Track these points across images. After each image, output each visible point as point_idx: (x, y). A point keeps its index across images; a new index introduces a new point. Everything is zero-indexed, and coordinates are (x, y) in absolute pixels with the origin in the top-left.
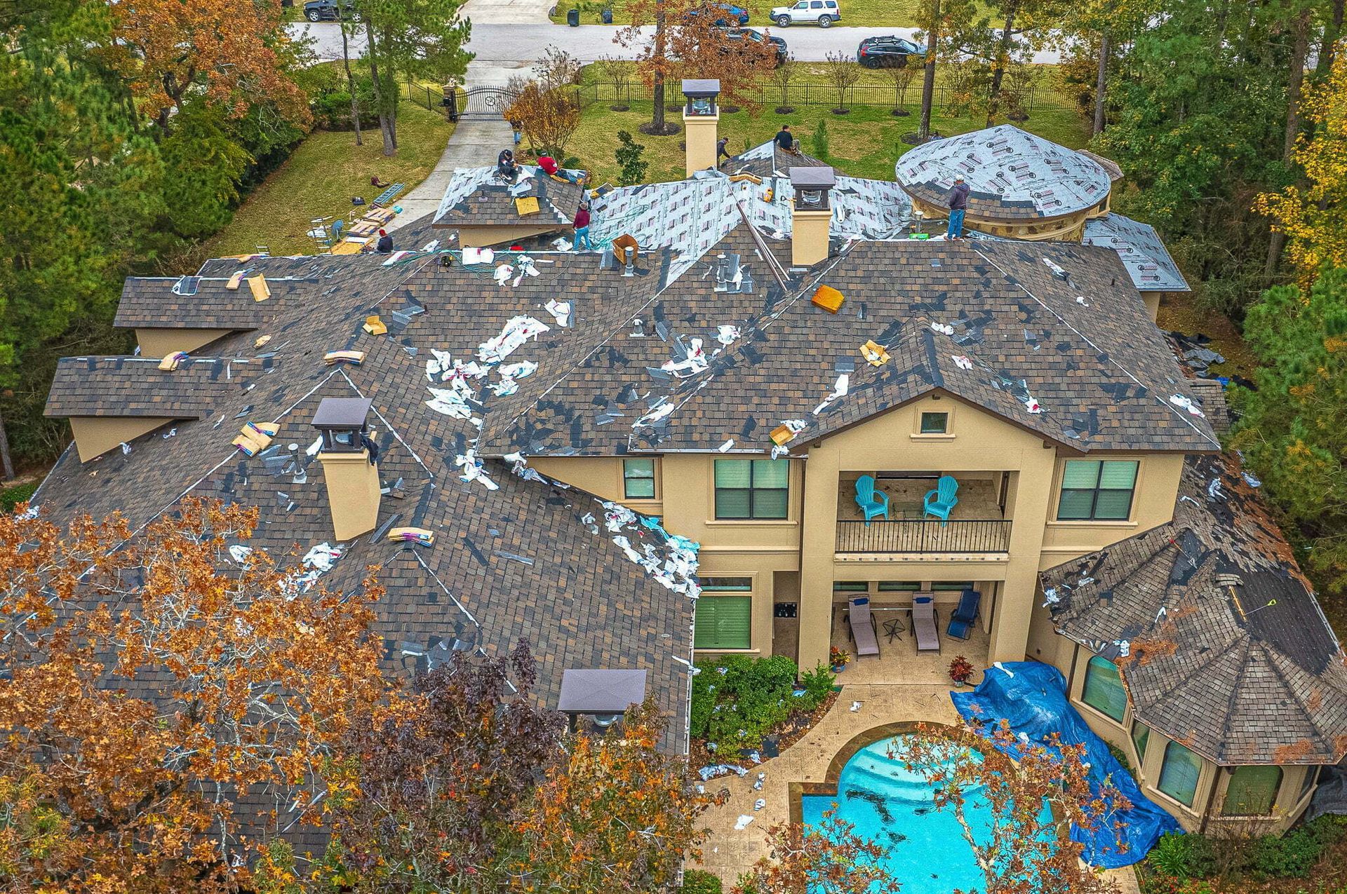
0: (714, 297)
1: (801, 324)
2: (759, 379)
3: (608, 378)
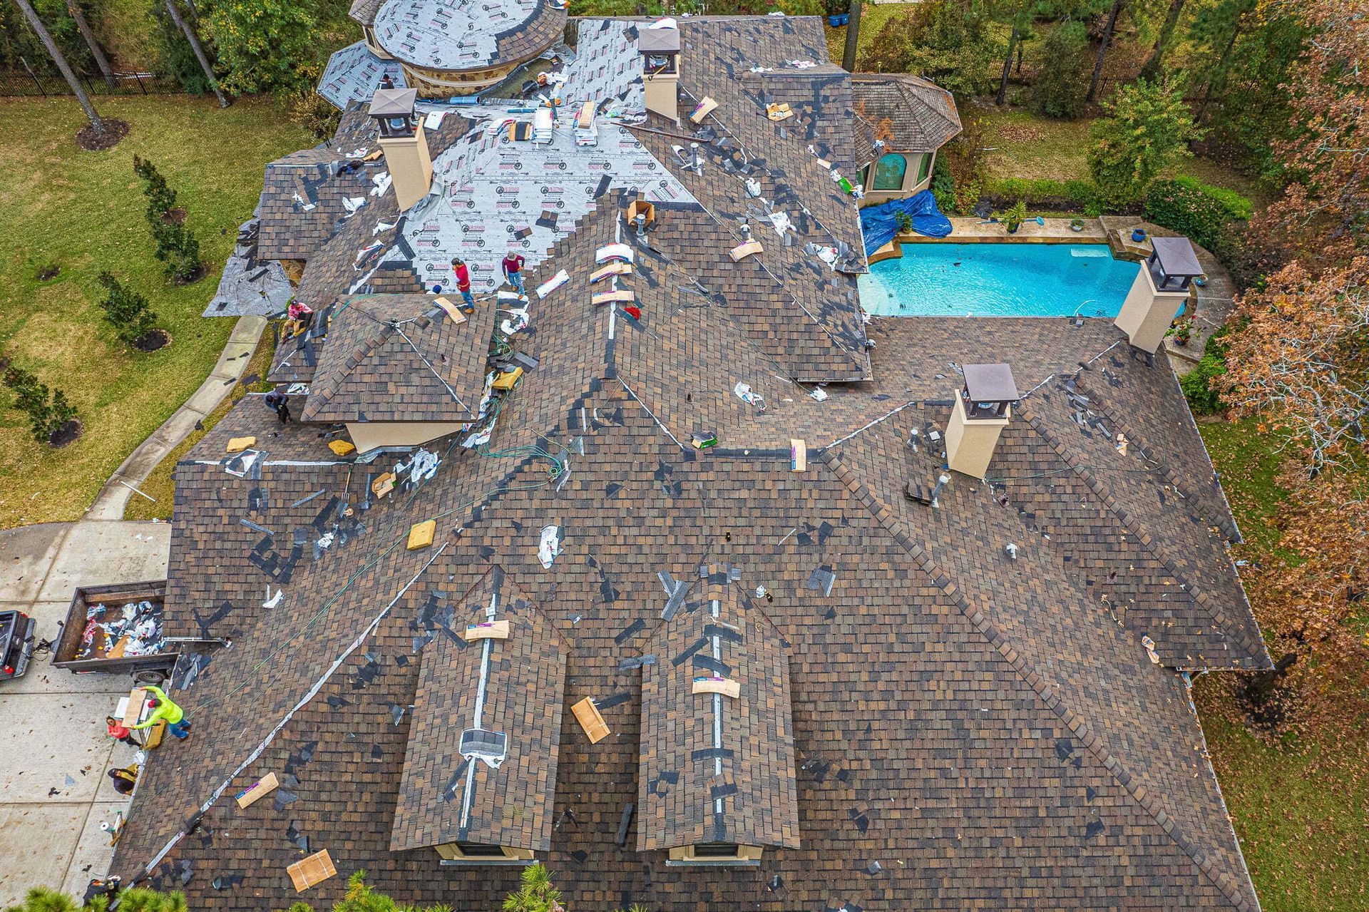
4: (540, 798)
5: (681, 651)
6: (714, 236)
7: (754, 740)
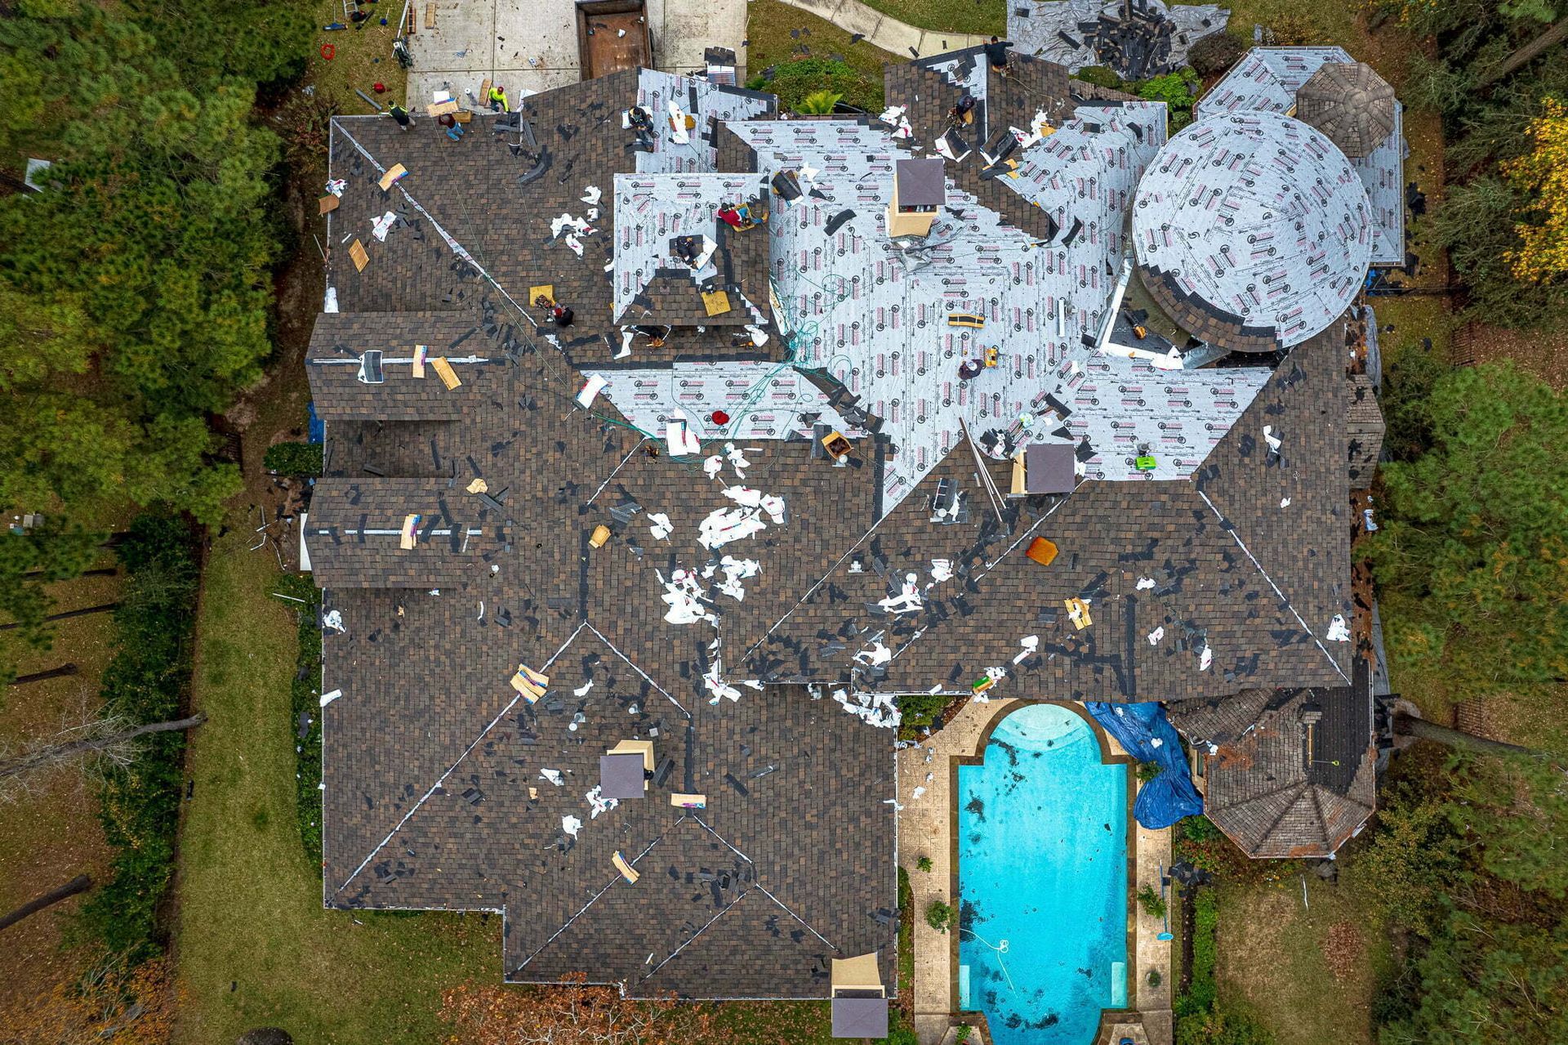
0: (930, 529)
1: (1013, 574)
2: (968, 630)
3: (829, 613)
4: (348, 411)
5: (449, 506)
6: (847, 534)
7: (378, 558)
